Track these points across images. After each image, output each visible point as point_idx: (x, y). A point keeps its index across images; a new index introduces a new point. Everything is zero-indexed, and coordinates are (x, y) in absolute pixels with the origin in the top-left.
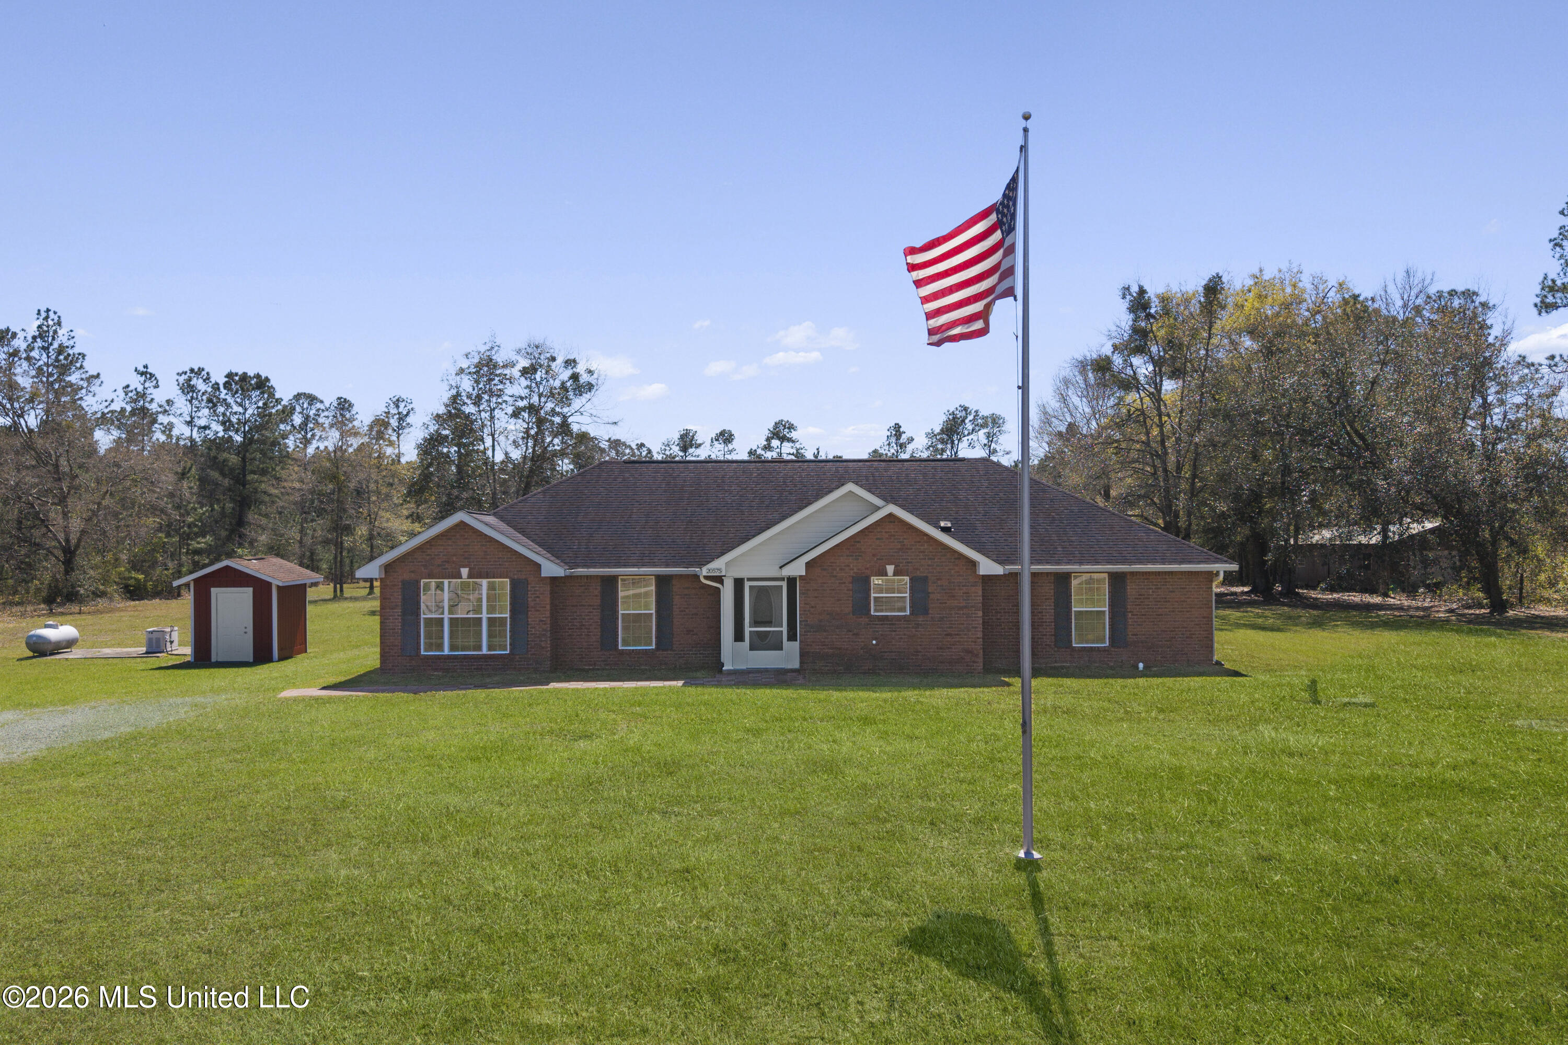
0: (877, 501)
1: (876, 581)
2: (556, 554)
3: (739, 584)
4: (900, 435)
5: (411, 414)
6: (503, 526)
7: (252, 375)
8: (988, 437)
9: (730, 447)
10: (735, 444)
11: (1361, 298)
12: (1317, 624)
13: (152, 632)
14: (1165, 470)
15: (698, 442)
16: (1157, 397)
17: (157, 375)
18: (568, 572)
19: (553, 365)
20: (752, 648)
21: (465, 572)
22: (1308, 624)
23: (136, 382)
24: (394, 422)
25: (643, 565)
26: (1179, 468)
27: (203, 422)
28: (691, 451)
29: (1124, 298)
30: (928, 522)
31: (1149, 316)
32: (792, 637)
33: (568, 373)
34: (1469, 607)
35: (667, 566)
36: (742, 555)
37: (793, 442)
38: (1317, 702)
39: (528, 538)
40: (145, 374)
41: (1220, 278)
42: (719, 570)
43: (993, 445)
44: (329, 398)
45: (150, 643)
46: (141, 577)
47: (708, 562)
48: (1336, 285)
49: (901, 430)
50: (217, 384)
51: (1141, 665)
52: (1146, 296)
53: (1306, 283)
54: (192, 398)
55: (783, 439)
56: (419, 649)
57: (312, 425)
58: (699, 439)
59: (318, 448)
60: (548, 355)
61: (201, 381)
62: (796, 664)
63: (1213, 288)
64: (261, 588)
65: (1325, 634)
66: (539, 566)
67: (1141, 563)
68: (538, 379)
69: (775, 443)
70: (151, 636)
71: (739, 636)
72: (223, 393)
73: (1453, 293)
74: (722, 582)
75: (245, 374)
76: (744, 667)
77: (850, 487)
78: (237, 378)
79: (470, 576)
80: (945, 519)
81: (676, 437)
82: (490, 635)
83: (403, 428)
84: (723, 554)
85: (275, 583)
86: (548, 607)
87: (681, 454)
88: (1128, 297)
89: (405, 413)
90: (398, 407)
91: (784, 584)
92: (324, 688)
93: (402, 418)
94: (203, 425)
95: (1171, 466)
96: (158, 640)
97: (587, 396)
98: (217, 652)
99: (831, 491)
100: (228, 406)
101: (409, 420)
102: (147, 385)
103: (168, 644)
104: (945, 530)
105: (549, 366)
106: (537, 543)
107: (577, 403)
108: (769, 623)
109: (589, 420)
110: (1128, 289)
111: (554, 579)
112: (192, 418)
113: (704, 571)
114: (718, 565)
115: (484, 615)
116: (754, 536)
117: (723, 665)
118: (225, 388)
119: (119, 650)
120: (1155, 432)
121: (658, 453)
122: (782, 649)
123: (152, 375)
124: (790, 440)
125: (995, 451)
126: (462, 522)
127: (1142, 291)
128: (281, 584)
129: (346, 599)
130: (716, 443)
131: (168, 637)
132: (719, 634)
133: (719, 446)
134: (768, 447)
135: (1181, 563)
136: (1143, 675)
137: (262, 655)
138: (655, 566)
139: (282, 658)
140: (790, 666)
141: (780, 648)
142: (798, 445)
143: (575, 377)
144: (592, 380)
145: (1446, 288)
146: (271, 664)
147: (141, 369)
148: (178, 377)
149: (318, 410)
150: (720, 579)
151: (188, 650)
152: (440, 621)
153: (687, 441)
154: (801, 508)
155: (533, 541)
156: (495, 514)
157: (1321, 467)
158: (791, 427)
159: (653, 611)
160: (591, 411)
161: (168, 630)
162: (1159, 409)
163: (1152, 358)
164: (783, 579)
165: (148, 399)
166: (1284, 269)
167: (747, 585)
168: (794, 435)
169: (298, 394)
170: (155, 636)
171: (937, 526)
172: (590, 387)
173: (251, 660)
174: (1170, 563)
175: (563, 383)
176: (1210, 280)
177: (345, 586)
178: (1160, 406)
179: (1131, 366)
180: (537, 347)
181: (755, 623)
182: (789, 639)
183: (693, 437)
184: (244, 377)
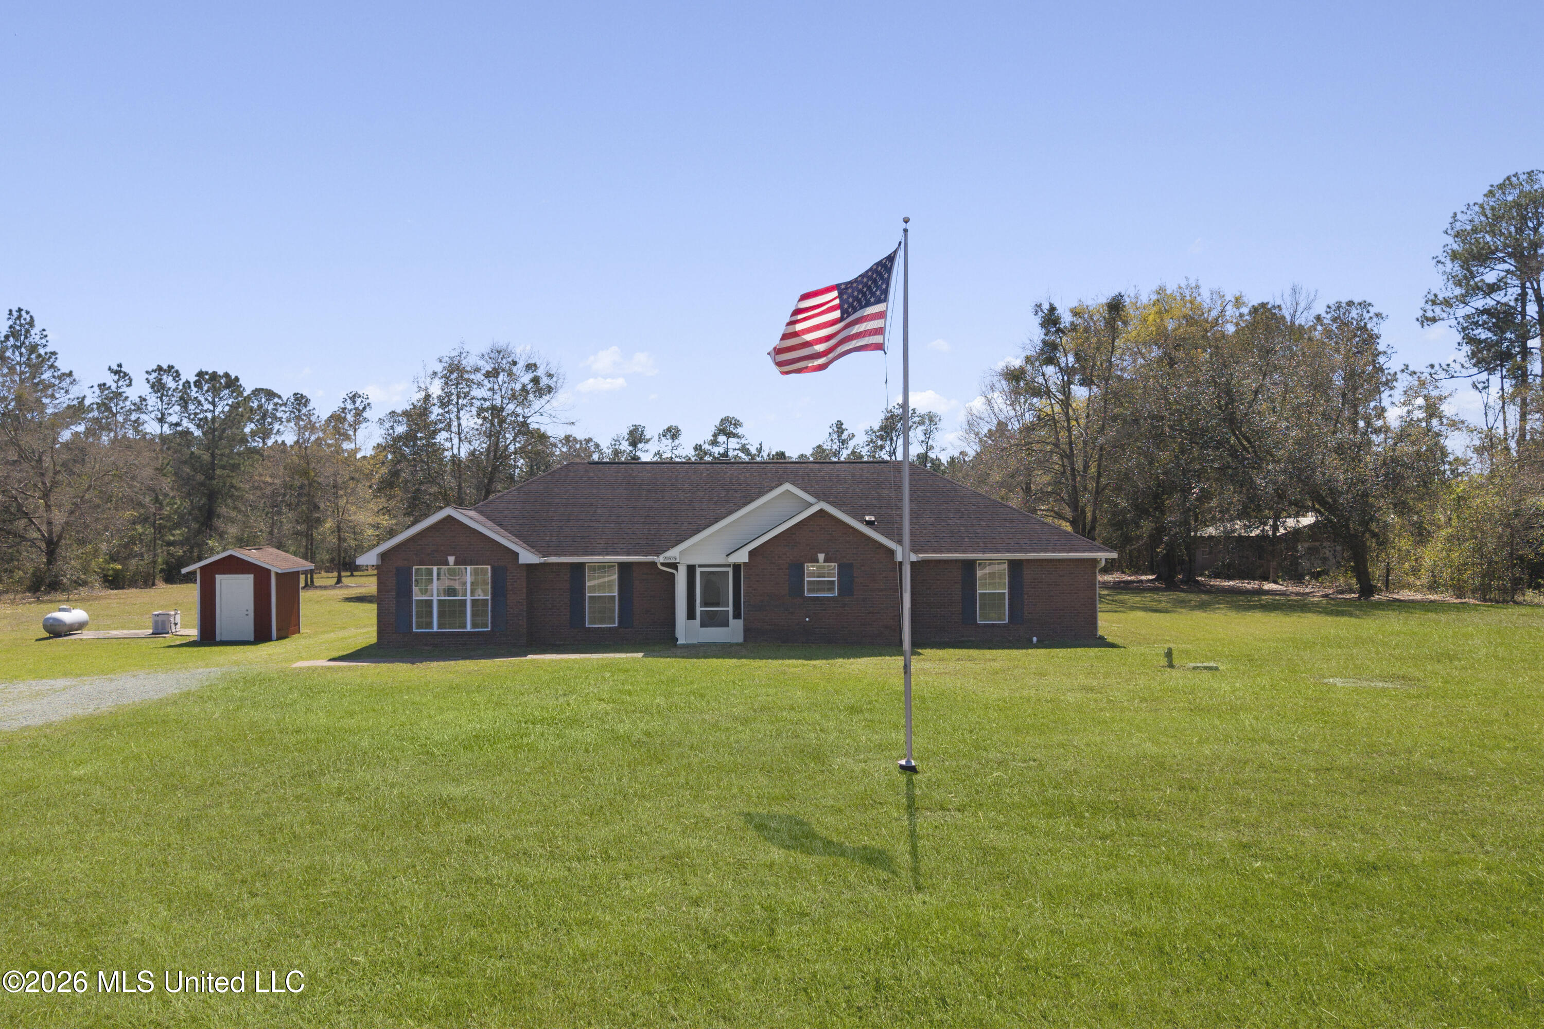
0: (810, 499)
1: (810, 568)
2: (532, 544)
3: (691, 569)
4: (842, 433)
5: (368, 409)
6: (483, 519)
7: (222, 374)
8: (925, 434)
9: (677, 442)
10: (681, 439)
11: (1269, 306)
12: (1202, 606)
13: (158, 615)
14: (1073, 470)
15: (648, 437)
16: (1066, 403)
17: (131, 374)
18: (542, 560)
19: (515, 369)
20: (703, 625)
21: (451, 559)
22: (1196, 606)
23: (110, 380)
24: (350, 418)
25: (608, 554)
26: (1086, 467)
27: (174, 419)
28: (640, 446)
29: (1036, 314)
30: (854, 517)
31: (1059, 330)
32: (737, 616)
33: (530, 376)
34: (1342, 592)
35: (628, 554)
36: (693, 545)
37: (739, 437)
38: (1171, 666)
39: (506, 530)
40: (119, 372)
41: (1122, 297)
42: (675, 558)
43: (930, 442)
44: (286, 393)
45: (156, 624)
46: (120, 567)
47: (665, 551)
48: (1233, 300)
49: (844, 427)
50: (188, 382)
51: (1035, 639)
52: (1056, 313)
53: (1205, 297)
54: (163, 395)
55: (729, 435)
56: (411, 626)
57: (270, 420)
58: (648, 434)
59: (276, 441)
60: (510, 360)
61: (171, 378)
62: (740, 639)
63: (1115, 306)
64: (261, 575)
65: (1204, 615)
66: (517, 554)
67: (1034, 551)
68: (501, 383)
69: (722, 438)
70: (157, 618)
71: (691, 615)
72: (194, 392)
73: (1350, 304)
74: (676, 569)
75: (215, 373)
76: (695, 642)
77: (787, 486)
78: (207, 377)
79: (456, 563)
80: (869, 514)
81: (625, 433)
82: (474, 615)
83: (360, 423)
84: (677, 544)
85: (274, 570)
86: (525, 590)
87: (631, 448)
88: (1040, 313)
89: (361, 408)
90: (354, 402)
91: (730, 570)
92: (330, 660)
93: (359, 413)
94: (174, 422)
95: (1079, 465)
96: (163, 623)
97: (547, 398)
98: (221, 631)
99: (771, 490)
100: (200, 403)
101: (365, 415)
102: (120, 383)
103: (173, 626)
104: (870, 523)
105: (510, 370)
106: (514, 535)
107: (537, 404)
108: (717, 604)
109: (548, 420)
110: (1040, 306)
111: (529, 566)
112: (163, 414)
113: (661, 559)
114: (673, 554)
115: (469, 598)
116: (704, 529)
117: (677, 640)
118: (196, 386)
119: (125, 632)
120: (1063, 435)
121: (608, 448)
122: (728, 626)
123: (126, 374)
124: (735, 436)
125: (932, 447)
126: (449, 516)
127: (1052, 309)
128: (279, 571)
129: (316, 587)
130: (663, 438)
131: (172, 619)
132: (674, 613)
133: (667, 442)
134: (714, 443)
135: (1069, 551)
136: (1036, 646)
137: (262, 635)
138: (618, 554)
139: (280, 638)
140: (735, 641)
141: (726, 624)
142: (743, 441)
143: (536, 380)
144: (552, 383)
145: (1344, 300)
146: (271, 643)
147: (115, 368)
148: (147, 376)
149: (276, 404)
150: (674, 566)
151: (193, 633)
152: (429, 603)
153: (636, 437)
154: (745, 504)
155: (510, 533)
156: (475, 509)
157: (1211, 467)
158: (737, 424)
159: (616, 594)
160: (550, 412)
161: (173, 613)
162: (1067, 414)
163: (1061, 369)
164: (729, 566)
165: (122, 398)
166: (1183, 285)
167: (698, 570)
168: (739, 431)
169: (257, 390)
170: (160, 619)
171: (862, 520)
172: (550, 389)
173: (252, 639)
174: (1059, 551)
175: (524, 386)
176: (1113, 299)
177: (315, 576)
178: (1068, 412)
179: (1043, 375)
180: (499, 352)
181: (705, 603)
182: (734, 618)
183: (642, 432)
184: (214, 376)
